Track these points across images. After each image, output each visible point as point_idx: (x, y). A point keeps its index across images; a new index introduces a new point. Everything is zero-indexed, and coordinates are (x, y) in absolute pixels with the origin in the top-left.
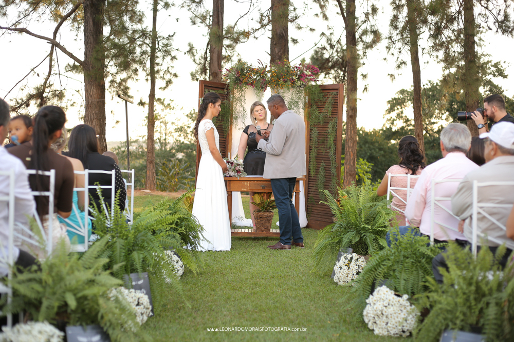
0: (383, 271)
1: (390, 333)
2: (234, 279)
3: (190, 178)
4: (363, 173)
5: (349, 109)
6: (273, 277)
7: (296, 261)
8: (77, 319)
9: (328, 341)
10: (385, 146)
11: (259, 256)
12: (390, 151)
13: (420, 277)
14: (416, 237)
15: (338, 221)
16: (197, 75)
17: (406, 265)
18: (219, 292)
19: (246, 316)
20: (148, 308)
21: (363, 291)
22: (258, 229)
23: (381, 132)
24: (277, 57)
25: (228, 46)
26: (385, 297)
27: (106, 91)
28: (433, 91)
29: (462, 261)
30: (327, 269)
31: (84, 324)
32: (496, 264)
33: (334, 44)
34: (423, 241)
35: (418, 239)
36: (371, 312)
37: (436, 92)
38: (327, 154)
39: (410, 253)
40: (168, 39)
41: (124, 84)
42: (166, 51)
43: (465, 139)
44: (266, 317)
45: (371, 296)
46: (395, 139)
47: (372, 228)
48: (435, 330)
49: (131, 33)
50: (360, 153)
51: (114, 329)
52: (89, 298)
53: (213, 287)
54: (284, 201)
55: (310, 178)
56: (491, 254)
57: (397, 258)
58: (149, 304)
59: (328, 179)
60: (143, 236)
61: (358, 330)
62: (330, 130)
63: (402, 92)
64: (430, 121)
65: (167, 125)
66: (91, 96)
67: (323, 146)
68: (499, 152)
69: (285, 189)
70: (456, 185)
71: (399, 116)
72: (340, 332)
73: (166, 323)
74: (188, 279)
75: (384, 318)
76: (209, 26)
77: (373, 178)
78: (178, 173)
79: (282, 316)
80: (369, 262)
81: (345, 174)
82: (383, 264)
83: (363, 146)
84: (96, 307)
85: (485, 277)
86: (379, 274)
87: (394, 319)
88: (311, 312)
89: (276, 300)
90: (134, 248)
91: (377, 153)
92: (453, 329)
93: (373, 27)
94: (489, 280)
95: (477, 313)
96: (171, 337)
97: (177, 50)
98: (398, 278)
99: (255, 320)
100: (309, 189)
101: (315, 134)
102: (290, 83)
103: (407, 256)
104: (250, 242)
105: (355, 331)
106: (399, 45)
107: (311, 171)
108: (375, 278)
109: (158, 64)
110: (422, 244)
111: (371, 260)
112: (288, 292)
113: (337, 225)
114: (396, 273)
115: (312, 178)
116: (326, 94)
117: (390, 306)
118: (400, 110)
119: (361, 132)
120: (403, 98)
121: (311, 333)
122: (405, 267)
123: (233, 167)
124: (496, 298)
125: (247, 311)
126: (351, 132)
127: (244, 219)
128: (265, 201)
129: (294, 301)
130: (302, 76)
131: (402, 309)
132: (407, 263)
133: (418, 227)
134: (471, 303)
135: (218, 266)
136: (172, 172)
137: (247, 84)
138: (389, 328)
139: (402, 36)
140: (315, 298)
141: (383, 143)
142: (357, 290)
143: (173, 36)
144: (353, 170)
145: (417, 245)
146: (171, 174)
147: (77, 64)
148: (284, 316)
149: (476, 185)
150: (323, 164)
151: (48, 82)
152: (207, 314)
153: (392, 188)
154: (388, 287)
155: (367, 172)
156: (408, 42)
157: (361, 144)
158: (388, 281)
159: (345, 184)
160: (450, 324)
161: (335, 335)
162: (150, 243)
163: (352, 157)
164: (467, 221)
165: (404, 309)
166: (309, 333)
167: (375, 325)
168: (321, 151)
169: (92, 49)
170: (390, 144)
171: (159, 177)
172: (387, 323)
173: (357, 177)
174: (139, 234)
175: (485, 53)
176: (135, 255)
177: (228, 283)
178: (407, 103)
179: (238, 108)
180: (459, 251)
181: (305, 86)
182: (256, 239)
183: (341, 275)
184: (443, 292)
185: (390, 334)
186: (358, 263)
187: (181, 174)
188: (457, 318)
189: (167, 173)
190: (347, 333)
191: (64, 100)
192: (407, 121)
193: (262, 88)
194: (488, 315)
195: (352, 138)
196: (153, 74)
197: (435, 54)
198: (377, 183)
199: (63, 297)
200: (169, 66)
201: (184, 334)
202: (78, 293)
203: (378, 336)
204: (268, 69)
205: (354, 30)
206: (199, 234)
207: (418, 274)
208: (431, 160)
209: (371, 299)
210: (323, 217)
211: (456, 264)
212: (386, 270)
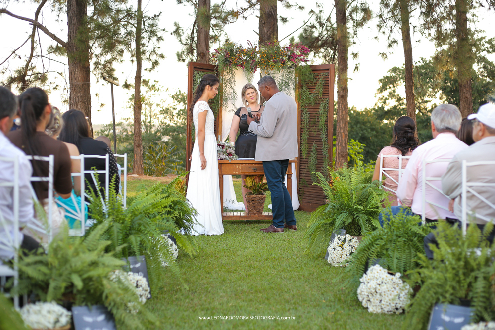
0: (377, 250)
1: (384, 310)
2: (228, 262)
3: (178, 162)
4: (355, 154)
5: (340, 89)
6: (267, 259)
7: (289, 243)
8: (82, 299)
9: (324, 319)
10: (377, 126)
11: (252, 238)
12: (382, 131)
13: (413, 255)
14: (408, 217)
15: (331, 203)
16: (183, 56)
17: (398, 244)
18: (215, 275)
19: (242, 297)
20: (146, 291)
21: (357, 270)
22: (250, 212)
23: (373, 111)
24: (266, 37)
25: (215, 26)
26: (379, 275)
27: (91, 73)
28: (426, 69)
29: (451, 237)
30: (320, 250)
31: (89, 304)
32: (484, 240)
33: (324, 22)
34: (415, 220)
35: (410, 218)
36: (365, 290)
37: (428, 70)
38: (318, 135)
39: (402, 232)
40: (153, 19)
41: (109, 66)
42: (151, 32)
43: (456, 120)
44: (262, 297)
45: (364, 275)
46: (387, 119)
47: (364, 209)
48: (426, 304)
49: (115, 13)
50: (352, 133)
51: (118, 309)
52: (94, 279)
53: (208, 270)
54: (276, 184)
55: (302, 160)
56: (479, 231)
57: (389, 237)
58: (147, 286)
59: (319, 161)
60: (140, 219)
61: (352, 308)
62: (321, 111)
63: (394, 70)
64: (422, 100)
65: (152, 106)
66: (76, 79)
67: (314, 127)
68: (487, 132)
69: (277, 171)
70: (445, 165)
71: (391, 95)
72: (335, 310)
73: (164, 305)
74: (182, 263)
75: (378, 296)
76: (195, 5)
77: (365, 159)
78: (165, 157)
79: (278, 296)
80: (363, 241)
81: (337, 155)
82: (376, 243)
83: (355, 126)
84: (100, 287)
85: (473, 253)
86: (373, 253)
87: (388, 296)
88: (306, 292)
89: (271, 282)
90: (130, 232)
91: (368, 133)
92: (443, 302)
93: (363, 5)
94: (477, 255)
95: (466, 287)
96: (170, 318)
97: (164, 30)
98: (391, 257)
99: (251, 300)
100: (300, 171)
101: (306, 116)
102: (280, 64)
103: (399, 235)
104: (242, 225)
105: (350, 309)
106: (390, 23)
107: (303, 152)
108: (368, 257)
109: (143, 45)
110: (414, 223)
111: (364, 240)
112: (283, 274)
113: (330, 206)
114: (389, 253)
115: (305, 160)
116: (317, 74)
117: (384, 284)
118: (392, 89)
119: (352, 112)
120: (395, 76)
121: (306, 312)
122: (398, 246)
123: (224, 150)
124: (483, 272)
125: (242, 292)
126: (342, 112)
127: (236, 202)
128: (257, 184)
129: (288, 282)
130: (292, 57)
131: (395, 286)
132: (399, 242)
133: (410, 207)
134: (460, 278)
135: (211, 249)
136: (159, 155)
137: (236, 65)
138: (382, 306)
139: (393, 14)
140: (309, 279)
141: (375, 123)
142: (351, 270)
143: (159, 16)
144: (344, 150)
145: (409, 224)
146: (158, 157)
147: (60, 45)
148: (280, 297)
149: (465, 164)
150: (314, 146)
151: (30, 64)
152: (203, 296)
153: (384, 169)
154: (381, 266)
155: (359, 153)
156: (399, 20)
157: (353, 124)
158: (381, 260)
159: (337, 165)
160: (441, 298)
161: (330, 313)
162: (147, 226)
163: (343, 138)
164: (457, 200)
165: (397, 287)
166: (304, 312)
167: (369, 303)
168: (313, 133)
169: (76, 30)
170: (382, 124)
171: (146, 161)
172: (381, 301)
173: (349, 158)
174: (135, 218)
175: (478, 29)
176: (132, 238)
177: (223, 266)
178: (400, 82)
179: (227, 89)
180: (448, 228)
181: (295, 66)
182: (248, 222)
183: (335, 256)
184: (434, 268)
185: (383, 312)
186: (351, 244)
187: (169, 158)
188: (447, 292)
189: (154, 157)
190: (342, 311)
191: (47, 82)
192: (399, 99)
193: (252, 69)
194: (476, 289)
195: (343, 119)
196: (138, 55)
197: (426, 31)
198: (369, 164)
199: (69, 278)
200: (155, 47)
201: (183, 315)
202: (83, 274)
203: (372, 314)
204: (257, 50)
205: (345, 8)
206: (193, 217)
207: (410, 252)
208: (425, 140)
209: (364, 278)
210: (315, 199)
211: (445, 241)
212: (379, 250)
